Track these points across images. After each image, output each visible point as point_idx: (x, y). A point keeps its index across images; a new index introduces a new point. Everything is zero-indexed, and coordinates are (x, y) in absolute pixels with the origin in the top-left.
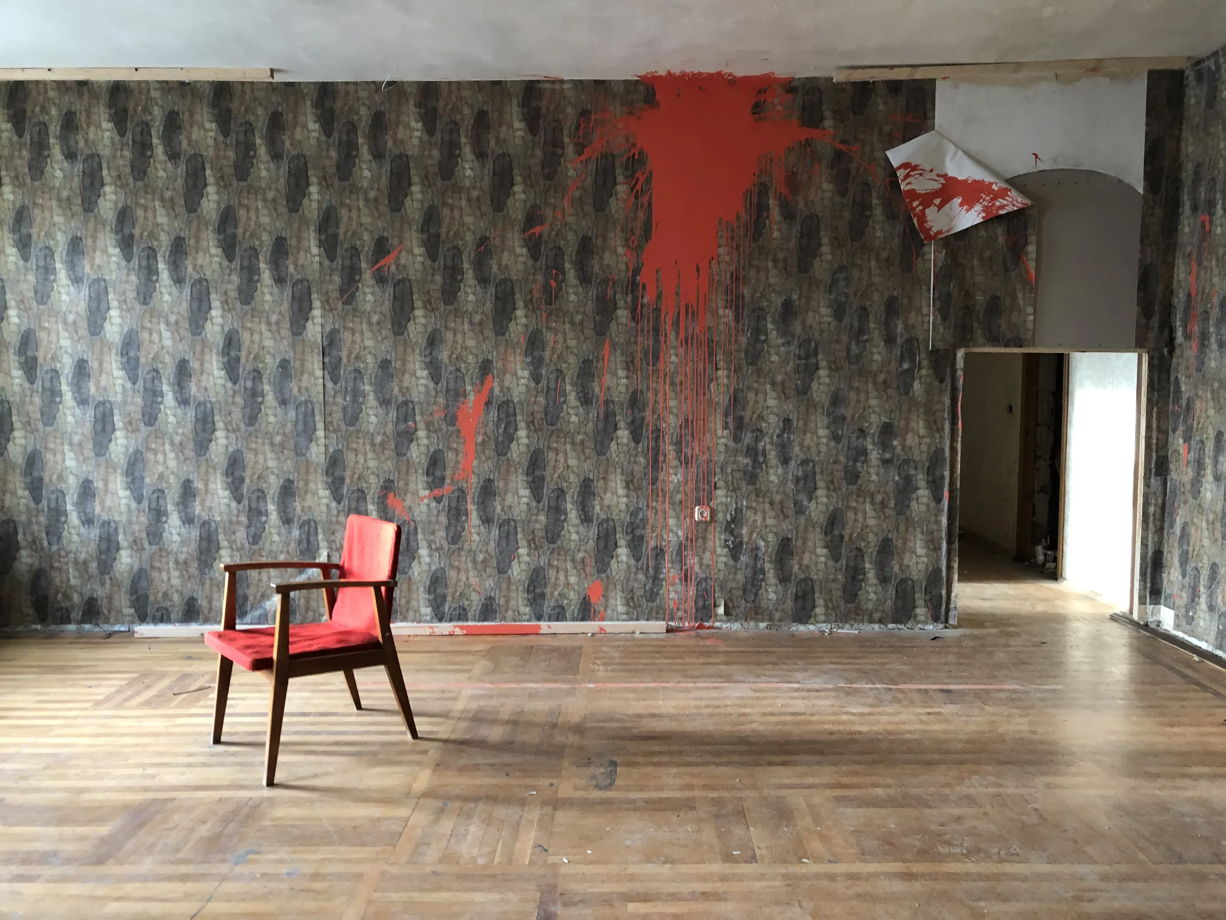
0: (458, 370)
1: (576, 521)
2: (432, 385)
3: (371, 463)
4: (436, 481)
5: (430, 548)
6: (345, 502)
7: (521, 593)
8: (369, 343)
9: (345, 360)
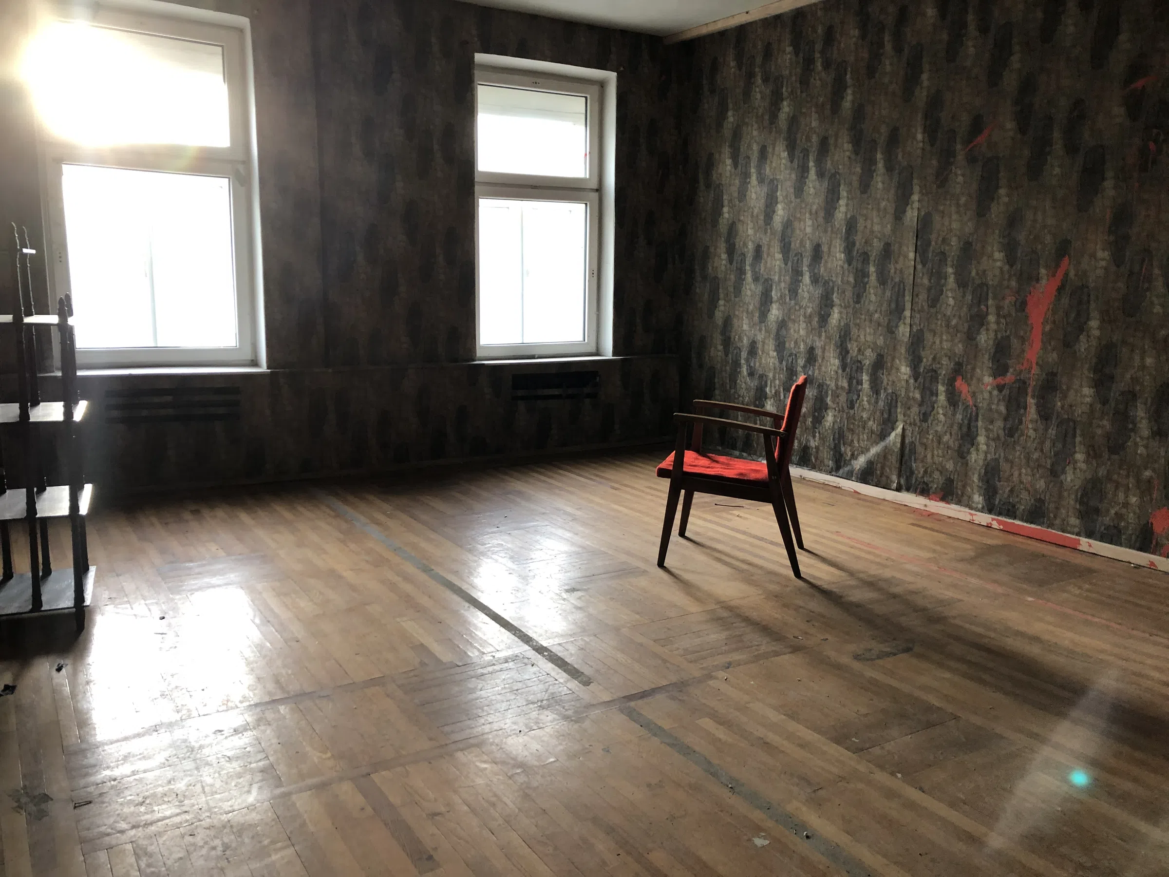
0: (1034, 252)
1: (1146, 433)
2: (1006, 268)
3: (946, 345)
4: (999, 370)
5: (988, 437)
6: (921, 380)
7: (1072, 502)
8: (955, 225)
9: (933, 243)
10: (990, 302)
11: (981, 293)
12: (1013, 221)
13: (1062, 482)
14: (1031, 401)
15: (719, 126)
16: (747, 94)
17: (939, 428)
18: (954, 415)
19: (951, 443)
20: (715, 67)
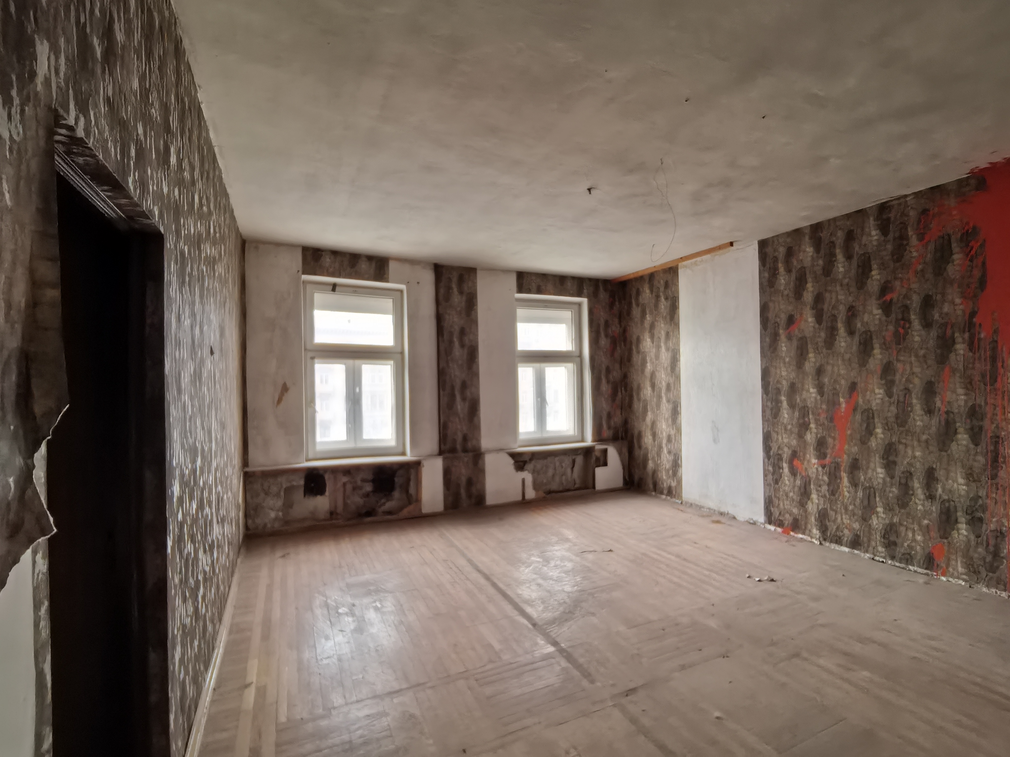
0: (835, 389)
1: (922, 497)
2: (819, 397)
3: (786, 441)
4: (821, 455)
5: (819, 496)
6: (772, 460)
7: (878, 538)
8: (784, 374)
9: (771, 383)
10: (811, 416)
11: (804, 411)
12: (819, 372)
13: (870, 525)
14: (844, 476)
15: (642, 322)
16: (656, 306)
17: (787, 488)
18: (795, 481)
19: (795, 497)
20: (638, 293)
